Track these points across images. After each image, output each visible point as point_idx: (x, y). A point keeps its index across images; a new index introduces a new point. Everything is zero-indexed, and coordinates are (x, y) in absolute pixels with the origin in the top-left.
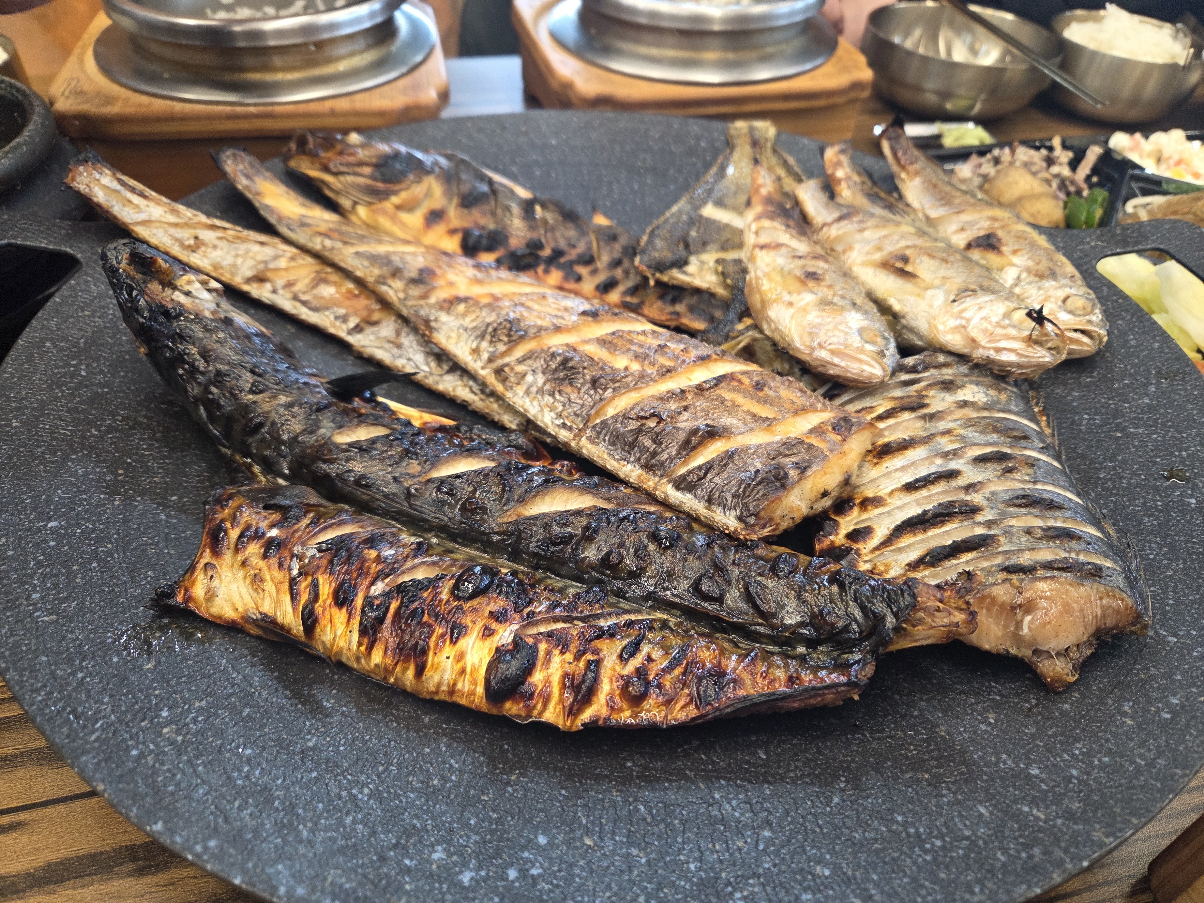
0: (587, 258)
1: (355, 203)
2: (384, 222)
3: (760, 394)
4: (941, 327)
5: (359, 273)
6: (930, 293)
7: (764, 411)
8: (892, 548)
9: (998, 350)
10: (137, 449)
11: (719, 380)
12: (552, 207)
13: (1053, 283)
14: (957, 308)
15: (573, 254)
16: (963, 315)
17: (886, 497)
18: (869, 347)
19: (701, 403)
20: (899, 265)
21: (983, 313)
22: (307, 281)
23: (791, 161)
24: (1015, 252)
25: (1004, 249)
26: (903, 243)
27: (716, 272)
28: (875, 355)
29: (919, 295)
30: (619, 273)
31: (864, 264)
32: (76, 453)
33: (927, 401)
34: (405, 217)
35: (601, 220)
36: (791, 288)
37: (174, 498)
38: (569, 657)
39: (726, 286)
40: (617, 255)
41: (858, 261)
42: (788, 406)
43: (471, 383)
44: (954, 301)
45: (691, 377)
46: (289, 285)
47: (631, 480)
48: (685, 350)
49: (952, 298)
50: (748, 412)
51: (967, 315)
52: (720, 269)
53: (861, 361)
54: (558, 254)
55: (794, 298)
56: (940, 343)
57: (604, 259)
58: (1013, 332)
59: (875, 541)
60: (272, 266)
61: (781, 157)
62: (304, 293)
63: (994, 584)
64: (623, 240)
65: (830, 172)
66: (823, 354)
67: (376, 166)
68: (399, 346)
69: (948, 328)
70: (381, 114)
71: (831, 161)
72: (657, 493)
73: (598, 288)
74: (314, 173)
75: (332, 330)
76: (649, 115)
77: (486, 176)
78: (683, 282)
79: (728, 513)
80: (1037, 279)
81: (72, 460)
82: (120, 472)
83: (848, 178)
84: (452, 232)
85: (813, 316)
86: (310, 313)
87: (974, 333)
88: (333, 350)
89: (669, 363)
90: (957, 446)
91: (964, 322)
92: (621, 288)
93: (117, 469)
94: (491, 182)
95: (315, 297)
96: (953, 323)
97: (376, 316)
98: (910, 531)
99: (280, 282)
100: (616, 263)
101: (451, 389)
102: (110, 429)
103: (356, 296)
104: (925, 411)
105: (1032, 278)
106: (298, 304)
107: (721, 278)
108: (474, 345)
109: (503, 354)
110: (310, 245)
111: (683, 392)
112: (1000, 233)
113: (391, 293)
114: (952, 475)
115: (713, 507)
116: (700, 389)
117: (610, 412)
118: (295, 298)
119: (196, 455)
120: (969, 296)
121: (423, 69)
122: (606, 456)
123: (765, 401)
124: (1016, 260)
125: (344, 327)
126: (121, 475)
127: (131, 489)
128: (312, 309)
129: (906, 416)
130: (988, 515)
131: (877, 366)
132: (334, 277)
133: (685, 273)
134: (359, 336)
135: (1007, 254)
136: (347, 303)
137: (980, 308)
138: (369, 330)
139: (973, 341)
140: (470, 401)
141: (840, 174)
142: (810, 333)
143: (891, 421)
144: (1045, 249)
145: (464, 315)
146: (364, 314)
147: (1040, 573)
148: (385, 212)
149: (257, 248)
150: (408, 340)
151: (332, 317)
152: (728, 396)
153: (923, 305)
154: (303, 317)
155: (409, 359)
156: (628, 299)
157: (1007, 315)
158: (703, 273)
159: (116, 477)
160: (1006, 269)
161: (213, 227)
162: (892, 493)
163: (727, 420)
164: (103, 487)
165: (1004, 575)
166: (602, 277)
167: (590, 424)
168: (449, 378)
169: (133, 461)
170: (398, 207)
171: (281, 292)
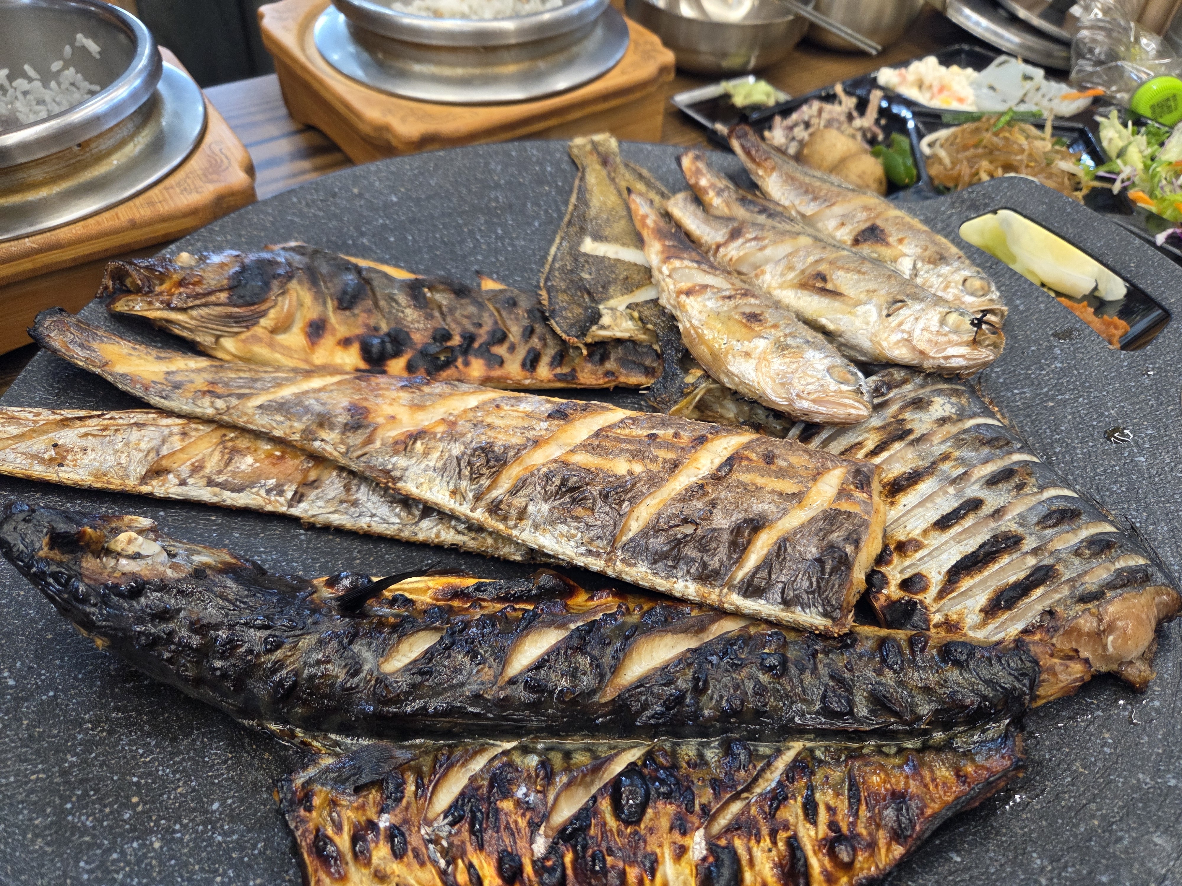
0: (499, 335)
1: (218, 337)
2: (261, 351)
3: (773, 467)
4: (885, 344)
5: (277, 433)
6: (860, 310)
7: (789, 486)
8: (954, 594)
9: (947, 358)
10: (134, 758)
11: (730, 462)
12: (441, 287)
13: (948, 268)
14: (894, 321)
15: (483, 335)
16: (902, 327)
17: (920, 538)
18: (844, 388)
19: (723, 494)
20: (819, 285)
21: (921, 324)
22: (217, 456)
23: (645, 172)
24: (901, 241)
25: (891, 240)
26: (811, 259)
27: (632, 318)
28: (853, 395)
29: (850, 313)
30: (535, 342)
31: (781, 286)
32: (68, 799)
33: (909, 427)
34: (282, 338)
35: (489, 285)
36: (738, 335)
37: (215, 806)
38: (767, 842)
39: (646, 331)
40: (526, 322)
41: (774, 284)
42: (804, 473)
43: (453, 523)
44: (888, 315)
45: (699, 466)
46: (196, 469)
47: (690, 598)
48: (676, 435)
49: (885, 312)
50: (773, 491)
51: (906, 327)
52: (636, 314)
53: (845, 405)
54: (469, 339)
55: (747, 346)
56: (887, 358)
57: (515, 332)
58: (954, 337)
59: (933, 591)
60: (164, 451)
61: (634, 170)
62: (220, 472)
63: (1075, 617)
64: (525, 303)
65: (692, 181)
66: (805, 405)
67: (230, 289)
68: (355, 503)
69: (892, 343)
70: (193, 212)
71: (690, 170)
72: (726, 606)
73: (523, 365)
74: (156, 313)
75: (269, 508)
76: (481, 148)
77: (349, 262)
78: (603, 337)
79: (808, 611)
80: (932, 266)
81: (70, 812)
82: (135, 800)
83: (713, 186)
84: (346, 343)
85: (778, 364)
86: (235, 495)
87: (922, 346)
88: (278, 530)
89: (670, 455)
90: (961, 470)
91: (906, 336)
92: (545, 360)
93: (128, 798)
94: (358, 270)
95: (234, 474)
96: (897, 337)
97: (313, 475)
98: (967, 575)
99: (185, 470)
100: (529, 333)
101: (433, 536)
102: (89, 745)
103: (282, 458)
104: (912, 437)
105: (928, 267)
106: (217, 490)
107: (640, 323)
108: (452, 487)
109: (489, 488)
110: (198, 411)
111: (702, 486)
112: (879, 223)
113: (329, 448)
114: (975, 505)
115: (792, 609)
116: (716, 478)
117: (635, 526)
118: (210, 483)
119: (204, 735)
120: (901, 308)
121: (209, 139)
122: (650, 577)
123: (782, 474)
124: (904, 248)
125: (282, 500)
126: (137, 804)
127: (161, 818)
128: (233, 490)
129: (897, 446)
130: (1030, 543)
131: (861, 406)
132: (243, 443)
133: (603, 327)
134: (302, 505)
135: (895, 244)
136: (274, 470)
137: (917, 319)
138: (312, 494)
139: (922, 353)
140: (461, 543)
141: (703, 182)
142: (783, 384)
143: (885, 455)
144: (925, 231)
145: (426, 454)
146: (299, 477)
147: (1109, 594)
148: (257, 339)
149: (135, 435)
150: (362, 493)
151: (263, 492)
152: (746, 478)
153: (858, 323)
154: (229, 502)
155: (373, 516)
156: (558, 370)
157: (943, 322)
158: (619, 321)
159: (134, 810)
160: (900, 260)
161: (65, 423)
162: (925, 532)
163: (758, 507)
164: (129, 831)
165: (1081, 607)
166: (521, 353)
167: (619, 545)
168: (426, 524)
169: (141, 777)
170: (274, 331)
171: (190, 481)
